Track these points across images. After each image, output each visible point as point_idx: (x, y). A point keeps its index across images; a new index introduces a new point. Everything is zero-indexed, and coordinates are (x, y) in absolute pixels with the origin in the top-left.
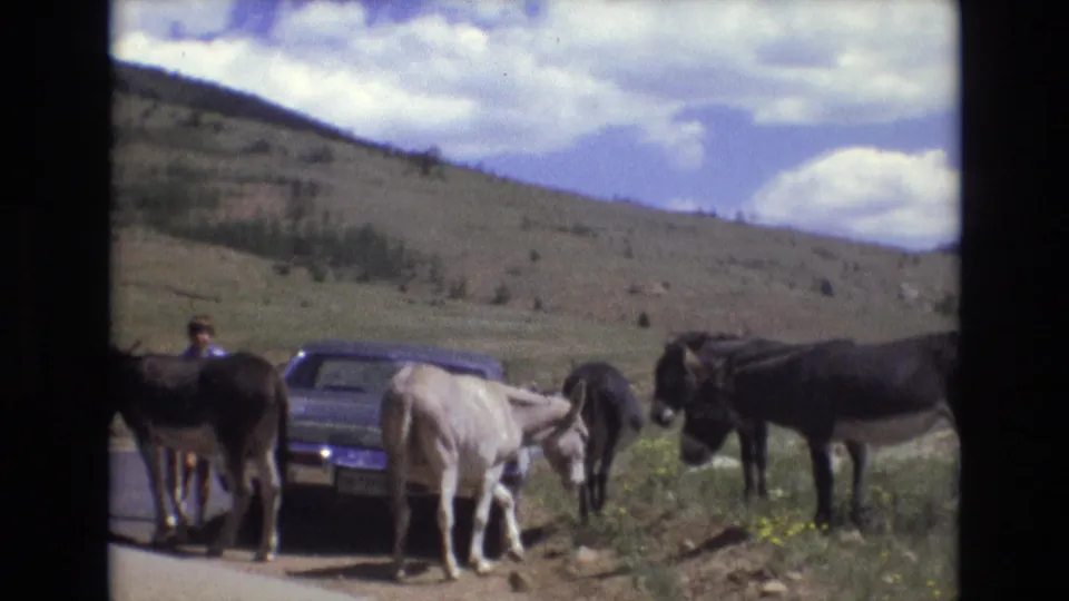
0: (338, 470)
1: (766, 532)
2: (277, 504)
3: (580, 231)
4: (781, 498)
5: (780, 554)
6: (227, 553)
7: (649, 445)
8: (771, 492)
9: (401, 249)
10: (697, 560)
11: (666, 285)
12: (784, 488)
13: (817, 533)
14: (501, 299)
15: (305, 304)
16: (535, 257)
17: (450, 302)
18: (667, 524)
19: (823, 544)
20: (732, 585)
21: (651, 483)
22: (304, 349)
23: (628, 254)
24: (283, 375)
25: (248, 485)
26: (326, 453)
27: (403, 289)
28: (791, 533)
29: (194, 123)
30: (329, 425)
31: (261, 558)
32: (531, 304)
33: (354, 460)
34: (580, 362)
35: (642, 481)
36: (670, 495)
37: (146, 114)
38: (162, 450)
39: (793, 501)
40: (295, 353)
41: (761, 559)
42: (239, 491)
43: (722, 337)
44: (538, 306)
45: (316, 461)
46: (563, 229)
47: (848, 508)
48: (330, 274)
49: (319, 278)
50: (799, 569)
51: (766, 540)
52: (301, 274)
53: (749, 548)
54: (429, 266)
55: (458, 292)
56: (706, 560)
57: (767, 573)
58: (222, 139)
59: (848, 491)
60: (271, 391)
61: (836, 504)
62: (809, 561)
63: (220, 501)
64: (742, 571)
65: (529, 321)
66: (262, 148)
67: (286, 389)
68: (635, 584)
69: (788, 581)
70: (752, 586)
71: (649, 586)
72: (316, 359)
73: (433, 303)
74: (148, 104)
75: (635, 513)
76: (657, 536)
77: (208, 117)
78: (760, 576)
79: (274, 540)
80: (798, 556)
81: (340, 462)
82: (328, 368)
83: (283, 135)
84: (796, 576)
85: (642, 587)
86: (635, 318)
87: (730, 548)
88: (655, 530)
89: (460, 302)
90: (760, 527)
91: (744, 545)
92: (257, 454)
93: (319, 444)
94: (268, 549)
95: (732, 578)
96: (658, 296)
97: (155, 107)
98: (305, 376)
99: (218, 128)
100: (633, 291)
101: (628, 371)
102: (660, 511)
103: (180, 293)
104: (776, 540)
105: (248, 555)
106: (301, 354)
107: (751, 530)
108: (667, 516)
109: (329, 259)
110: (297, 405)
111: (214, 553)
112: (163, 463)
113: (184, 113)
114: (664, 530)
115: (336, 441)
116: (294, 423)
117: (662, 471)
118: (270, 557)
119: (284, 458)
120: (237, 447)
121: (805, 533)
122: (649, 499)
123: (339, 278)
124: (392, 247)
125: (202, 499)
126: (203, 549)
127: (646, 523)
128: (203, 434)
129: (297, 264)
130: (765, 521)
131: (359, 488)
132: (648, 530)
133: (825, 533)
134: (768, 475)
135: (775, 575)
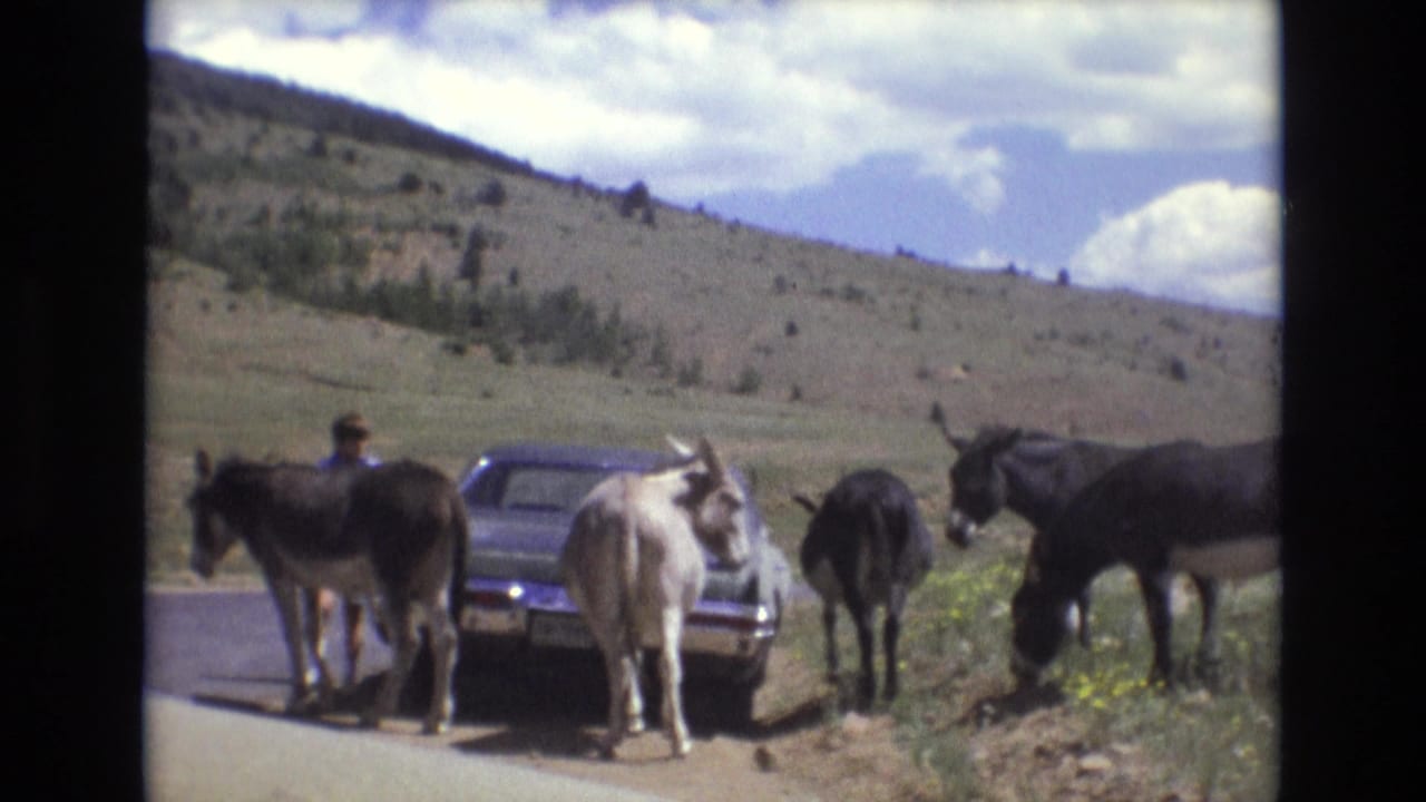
0: (532, 613)
1: (1085, 692)
2: (452, 658)
3: (853, 295)
4: (1108, 649)
5: (1105, 720)
6: (387, 723)
7: (940, 582)
8: (1094, 640)
9: (615, 319)
10: (999, 729)
11: (966, 368)
12: (1114, 634)
13: (1150, 692)
14: (747, 386)
15: (487, 395)
16: (792, 330)
17: (678, 391)
18: (958, 683)
19: (1157, 706)
20: (1042, 760)
21: (941, 631)
22: (488, 454)
23: (915, 325)
24: (461, 488)
25: (415, 635)
26: (516, 591)
27: (616, 373)
28: (1117, 692)
29: (318, 150)
30: (520, 555)
31: (430, 730)
32: (786, 393)
33: (549, 601)
34: (850, 470)
35: (931, 627)
36: (965, 646)
37: (254, 140)
38: (299, 590)
39: (1123, 653)
40: (474, 462)
41: (1078, 727)
42: (402, 643)
43: (1037, 436)
44: (797, 395)
45: (502, 602)
46: (827, 293)
47: (1193, 661)
48: (520, 354)
49: (504, 358)
50: (1128, 739)
51: (1085, 703)
52: (480, 354)
53: (1066, 713)
54: (651, 343)
55: (690, 378)
56: (1010, 729)
57: (1087, 745)
58: (355, 172)
59: (1196, 639)
60: (446, 510)
61: (1176, 655)
62: (1140, 730)
63: (377, 656)
64: (1055, 742)
65: (783, 415)
66: (410, 184)
67: (466, 510)
68: (917, 759)
69: (1115, 757)
70: (1068, 760)
71: (935, 762)
72: (504, 468)
73: (658, 393)
74: (256, 126)
75: (919, 668)
76: (947, 697)
77: (335, 143)
78: (1077, 749)
79: (448, 705)
80: (1126, 724)
81: (534, 604)
82: (517, 479)
83: (438, 167)
84: (1124, 749)
85: (926, 764)
86: (926, 411)
87: (1041, 712)
88: (943, 691)
89: (691, 392)
90: (1078, 686)
91: (1057, 710)
92: (426, 595)
93: (508, 580)
94: (440, 717)
95: (1040, 752)
96: (956, 381)
97: (265, 130)
98: (490, 490)
99: (350, 157)
100: (923, 375)
101: (915, 483)
102: (952, 666)
103: (318, 380)
104: (1098, 703)
105: (415, 726)
106: (483, 463)
107: (1067, 689)
108: (961, 672)
109: (520, 334)
110: (479, 528)
111: (368, 724)
112: (301, 605)
113: (305, 138)
114: (957, 690)
115: (527, 576)
116: (474, 554)
117: (955, 613)
118: (443, 728)
119: (460, 599)
120: (400, 585)
121: (1136, 694)
122: (939, 651)
123: (533, 360)
124: (603, 317)
125: (352, 652)
126: (353, 719)
127: (932, 682)
128: (354, 567)
129: (478, 342)
130: (1084, 679)
131: (558, 638)
132: (935, 691)
133: (1162, 693)
134: (1091, 618)
135: (1096, 747)
